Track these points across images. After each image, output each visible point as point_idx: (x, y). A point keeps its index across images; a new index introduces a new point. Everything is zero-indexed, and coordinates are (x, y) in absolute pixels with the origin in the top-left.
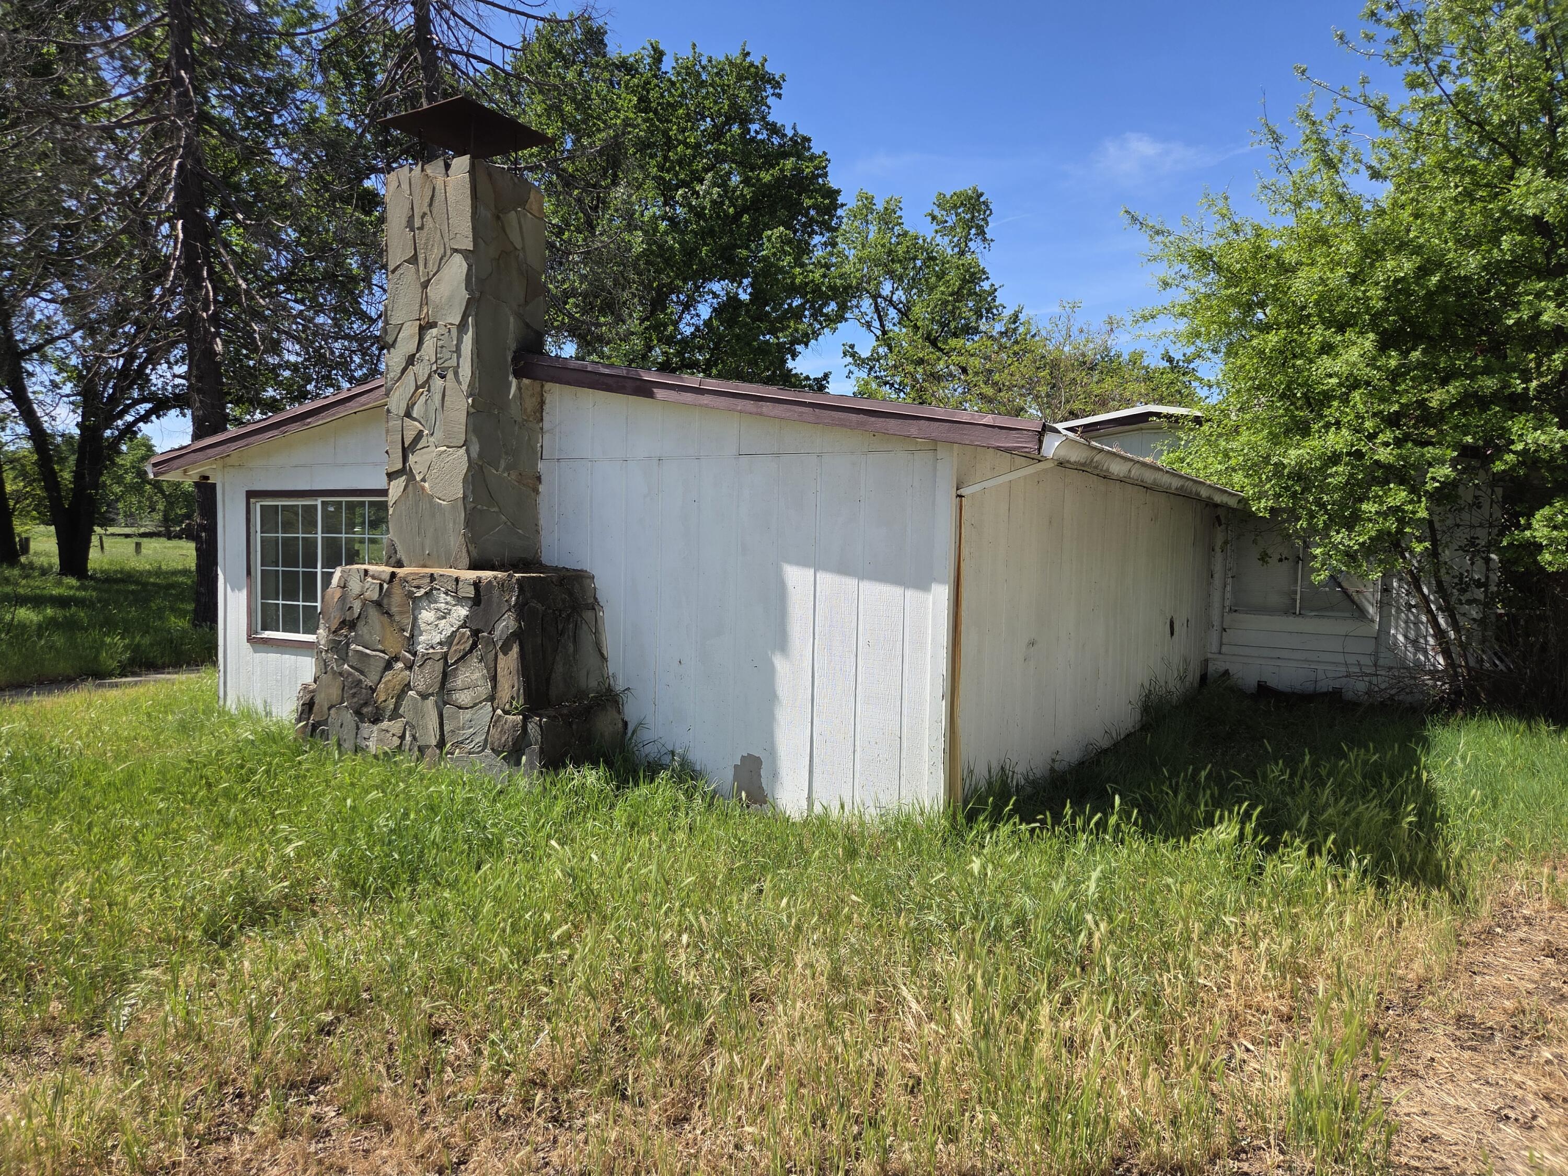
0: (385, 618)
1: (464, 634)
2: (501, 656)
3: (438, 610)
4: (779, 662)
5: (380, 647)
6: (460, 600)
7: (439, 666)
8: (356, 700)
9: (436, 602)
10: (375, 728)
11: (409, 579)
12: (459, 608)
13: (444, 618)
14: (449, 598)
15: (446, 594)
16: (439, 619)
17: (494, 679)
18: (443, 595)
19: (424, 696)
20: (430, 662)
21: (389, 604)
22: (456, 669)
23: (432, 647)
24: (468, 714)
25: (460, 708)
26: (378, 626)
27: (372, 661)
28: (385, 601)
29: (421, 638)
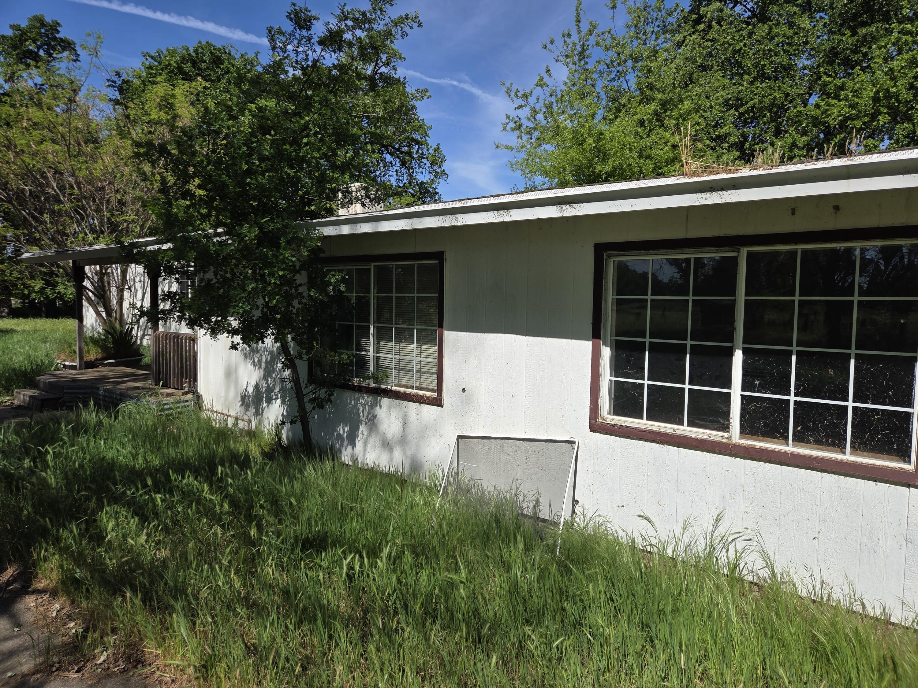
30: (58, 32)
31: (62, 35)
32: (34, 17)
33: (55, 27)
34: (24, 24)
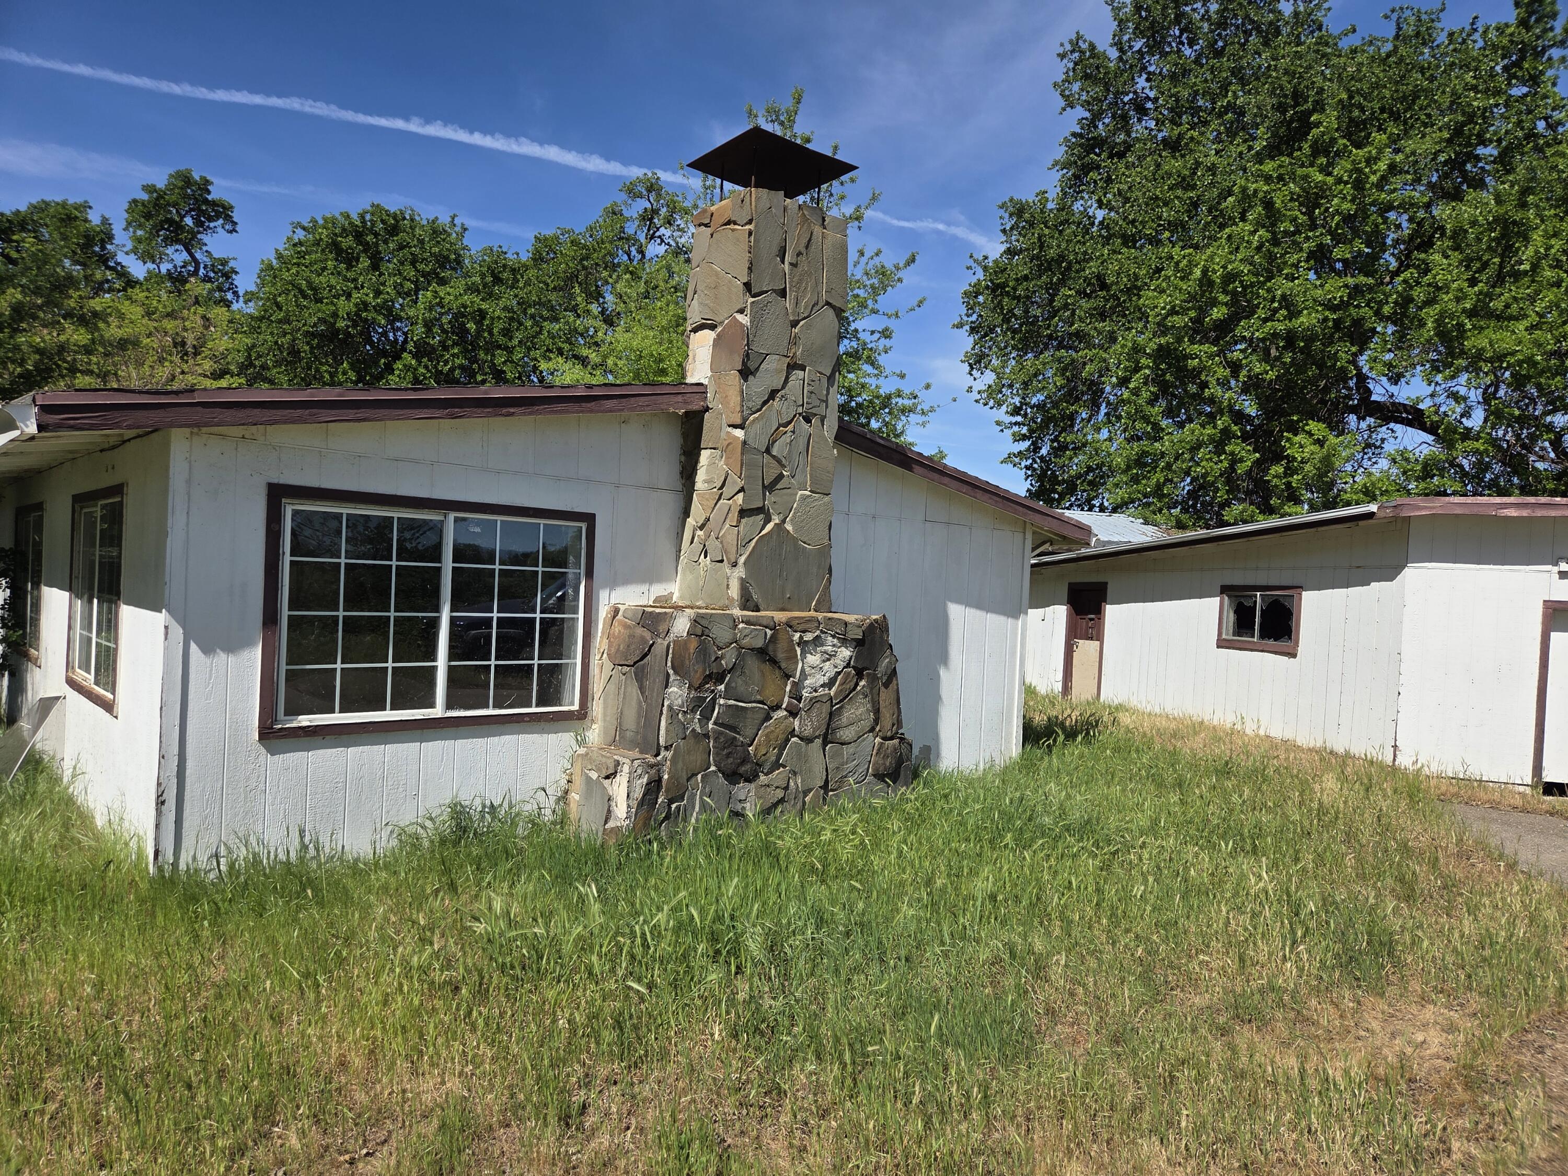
0: (767, 667)
1: (849, 673)
2: (882, 689)
3: (825, 652)
4: (943, 672)
5: (759, 697)
6: (844, 642)
7: (826, 708)
8: (730, 760)
9: (822, 645)
10: (753, 785)
11: (794, 623)
12: (843, 649)
13: (829, 660)
14: (835, 641)
15: (834, 637)
16: (824, 661)
17: (877, 712)
18: (830, 638)
19: (808, 740)
20: (818, 705)
21: (775, 651)
22: (841, 708)
23: (816, 691)
24: (851, 749)
25: (842, 744)
26: (757, 676)
27: (749, 714)
28: (771, 648)
29: (807, 682)
30: (209, 192)
31: (214, 194)
32: (177, 172)
33: (205, 186)
34: (161, 184)
